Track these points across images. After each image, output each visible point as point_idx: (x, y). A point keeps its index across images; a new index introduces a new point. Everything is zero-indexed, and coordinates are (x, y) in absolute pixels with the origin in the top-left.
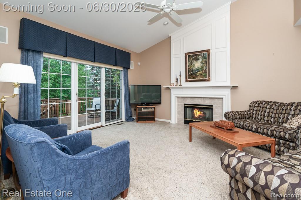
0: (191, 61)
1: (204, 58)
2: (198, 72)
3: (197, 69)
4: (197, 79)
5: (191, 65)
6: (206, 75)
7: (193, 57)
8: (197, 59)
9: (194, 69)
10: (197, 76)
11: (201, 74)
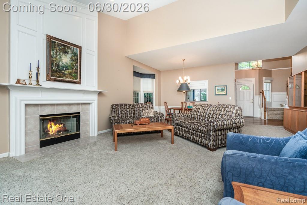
0: (57, 51)
1: (75, 54)
2: (66, 70)
3: (65, 66)
4: (64, 79)
5: (57, 57)
6: (77, 76)
7: (60, 48)
8: (66, 53)
9: (61, 63)
10: (64, 75)
11: (70, 74)
